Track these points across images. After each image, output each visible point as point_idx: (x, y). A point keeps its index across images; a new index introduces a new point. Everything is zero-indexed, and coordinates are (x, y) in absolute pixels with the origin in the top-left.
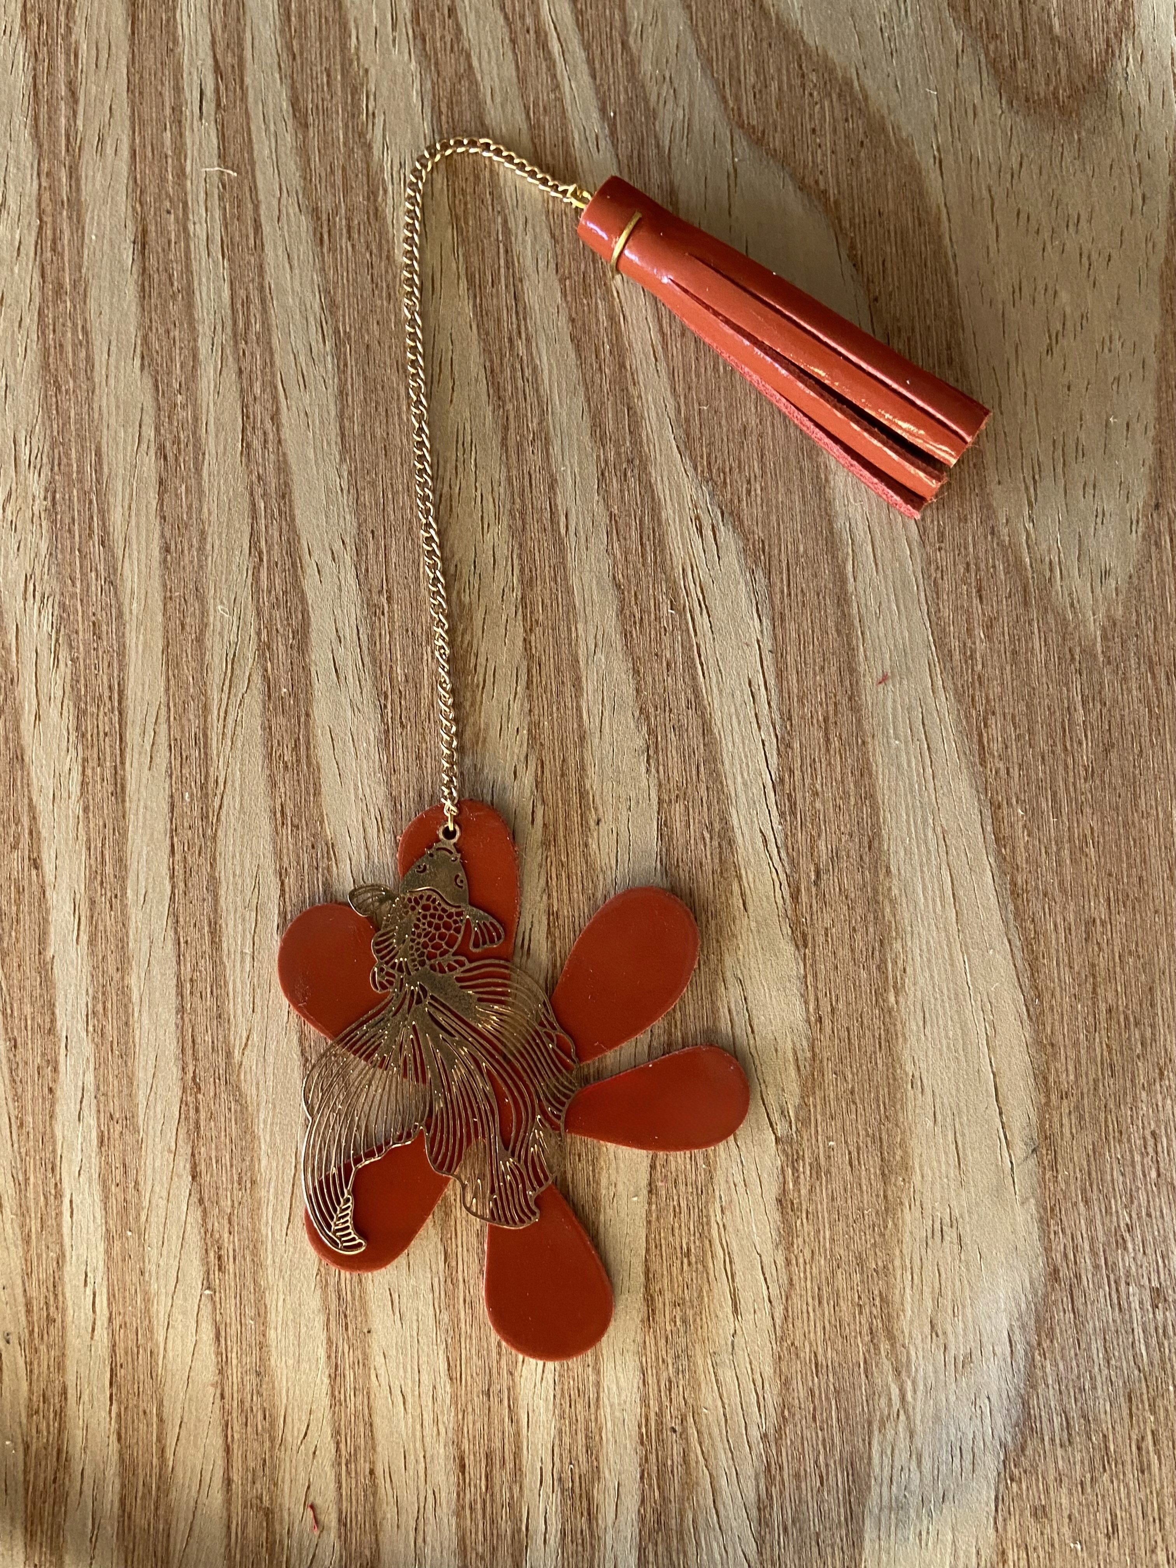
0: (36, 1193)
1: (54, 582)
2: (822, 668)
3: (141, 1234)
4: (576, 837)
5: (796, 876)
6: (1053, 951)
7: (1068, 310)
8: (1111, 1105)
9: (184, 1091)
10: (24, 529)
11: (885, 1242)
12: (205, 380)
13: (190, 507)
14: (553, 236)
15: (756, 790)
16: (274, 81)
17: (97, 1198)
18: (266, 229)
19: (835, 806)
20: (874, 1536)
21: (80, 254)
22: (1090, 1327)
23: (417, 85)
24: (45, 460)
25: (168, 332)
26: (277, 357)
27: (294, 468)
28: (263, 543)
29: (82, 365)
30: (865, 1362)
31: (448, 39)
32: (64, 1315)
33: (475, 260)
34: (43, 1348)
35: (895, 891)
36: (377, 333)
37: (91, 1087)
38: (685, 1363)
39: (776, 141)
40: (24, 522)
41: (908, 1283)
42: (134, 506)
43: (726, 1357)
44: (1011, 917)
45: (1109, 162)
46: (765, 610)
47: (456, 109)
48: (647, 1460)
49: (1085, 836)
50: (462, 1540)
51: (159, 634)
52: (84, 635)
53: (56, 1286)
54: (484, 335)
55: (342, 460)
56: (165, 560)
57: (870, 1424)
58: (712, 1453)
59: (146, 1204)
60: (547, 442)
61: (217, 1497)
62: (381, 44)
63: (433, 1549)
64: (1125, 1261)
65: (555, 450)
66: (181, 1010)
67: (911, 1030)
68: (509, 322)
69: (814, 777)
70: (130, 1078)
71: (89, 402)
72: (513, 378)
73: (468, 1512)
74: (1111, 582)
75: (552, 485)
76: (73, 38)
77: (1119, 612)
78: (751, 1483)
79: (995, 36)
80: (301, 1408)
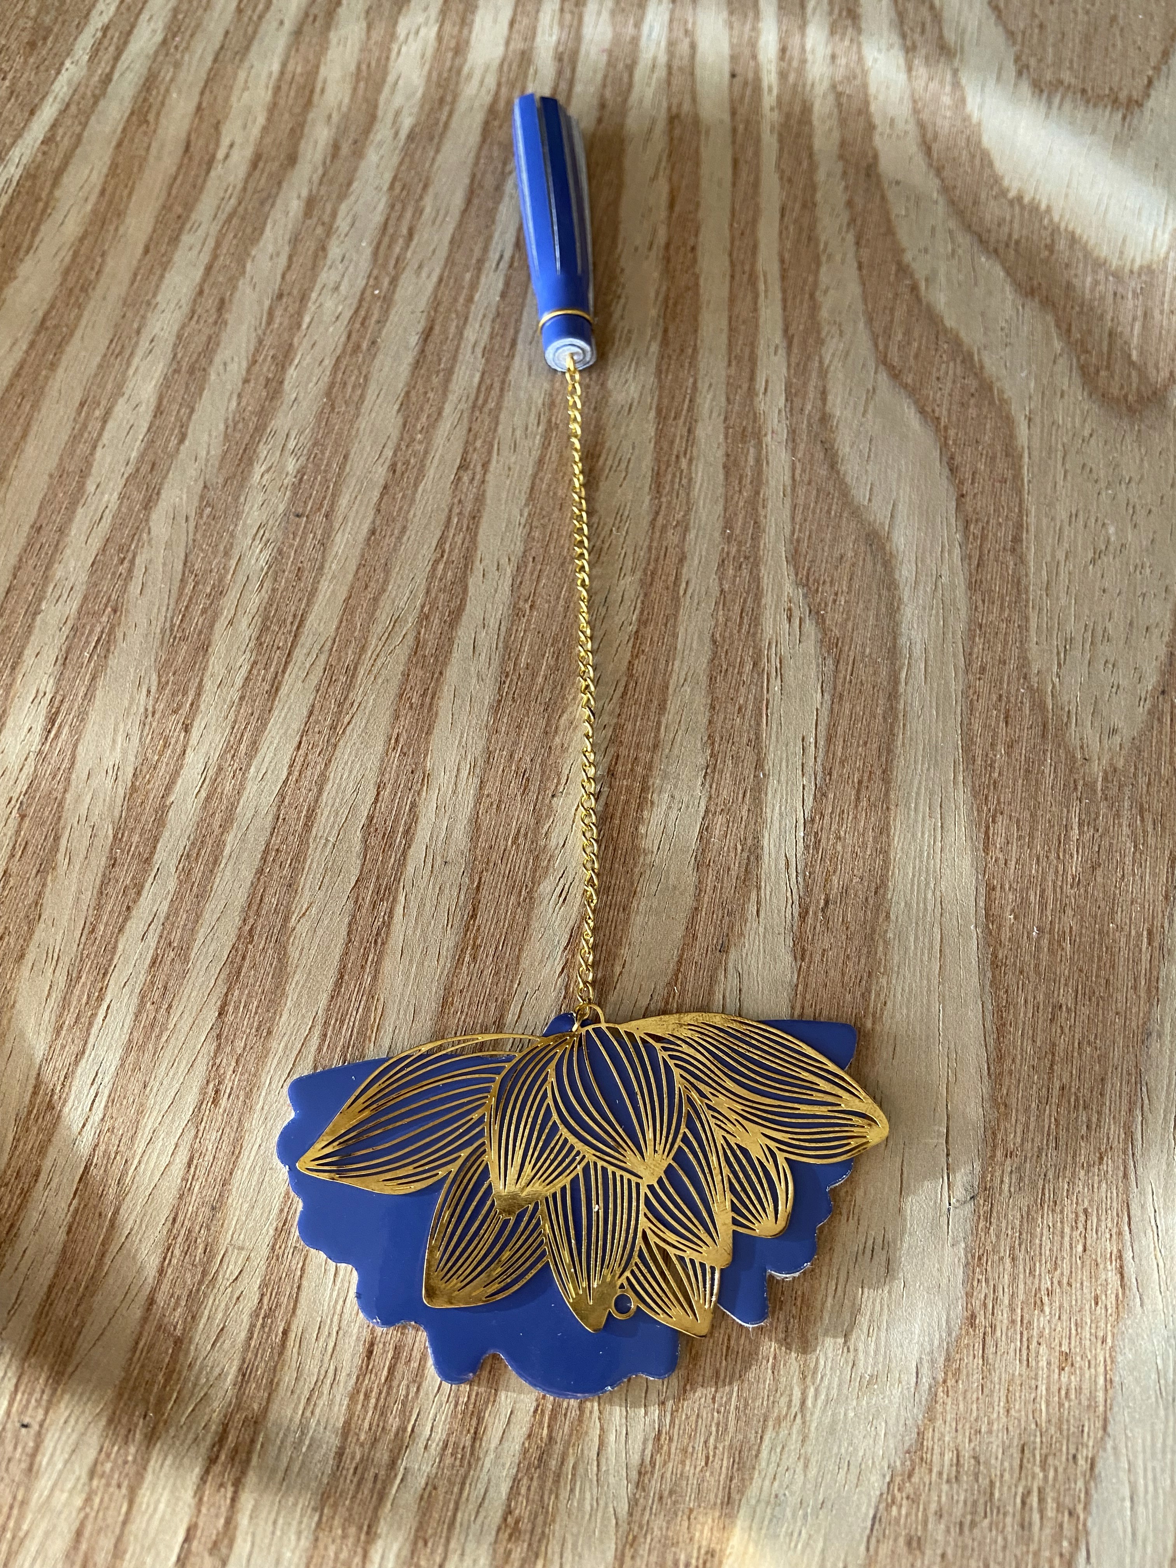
0: (82, 992)
1: (280, 534)
2: (865, 743)
3: (157, 1052)
4: (630, 821)
5: (808, 901)
6: (1020, 1024)
7: (1113, 539)
8: (1051, 1176)
9: (239, 937)
10: (271, 493)
12: (442, 429)
13: (401, 508)
14: (728, 399)
15: (789, 822)
17: (132, 1009)
18: (520, 347)
19: (853, 852)
21: (380, 331)
23: (655, 286)
24: (305, 452)
25: (426, 393)
26: (500, 428)
27: (488, 501)
28: (448, 545)
29: (356, 399)
30: (775, 1358)
31: (686, 264)
32: (63, 1105)
33: (666, 401)
35: (890, 935)
37: (163, 915)
39: (909, 378)
40: (273, 488)
41: (831, 1293)
42: (359, 497)
44: (988, 983)
45: (1159, 449)
46: (828, 687)
47: (679, 307)
49: (1065, 933)
50: (347, 1423)
51: (346, 588)
52: (288, 575)
53: (67, 1077)
54: (658, 448)
55: (526, 505)
56: (370, 538)
57: (766, 1419)
59: (171, 1026)
60: (687, 529)
61: (138, 1311)
63: (319, 1422)
64: (1040, 1320)
65: (691, 535)
66: (260, 871)
67: (881, 1058)
68: (679, 445)
69: (840, 825)
70: (198, 916)
71: (352, 423)
72: (672, 482)
73: (362, 1397)
74: (1117, 739)
75: (682, 560)
76: (422, 203)
77: (1120, 764)
78: (638, 1446)
79: (1087, 352)
80: (240, 1253)
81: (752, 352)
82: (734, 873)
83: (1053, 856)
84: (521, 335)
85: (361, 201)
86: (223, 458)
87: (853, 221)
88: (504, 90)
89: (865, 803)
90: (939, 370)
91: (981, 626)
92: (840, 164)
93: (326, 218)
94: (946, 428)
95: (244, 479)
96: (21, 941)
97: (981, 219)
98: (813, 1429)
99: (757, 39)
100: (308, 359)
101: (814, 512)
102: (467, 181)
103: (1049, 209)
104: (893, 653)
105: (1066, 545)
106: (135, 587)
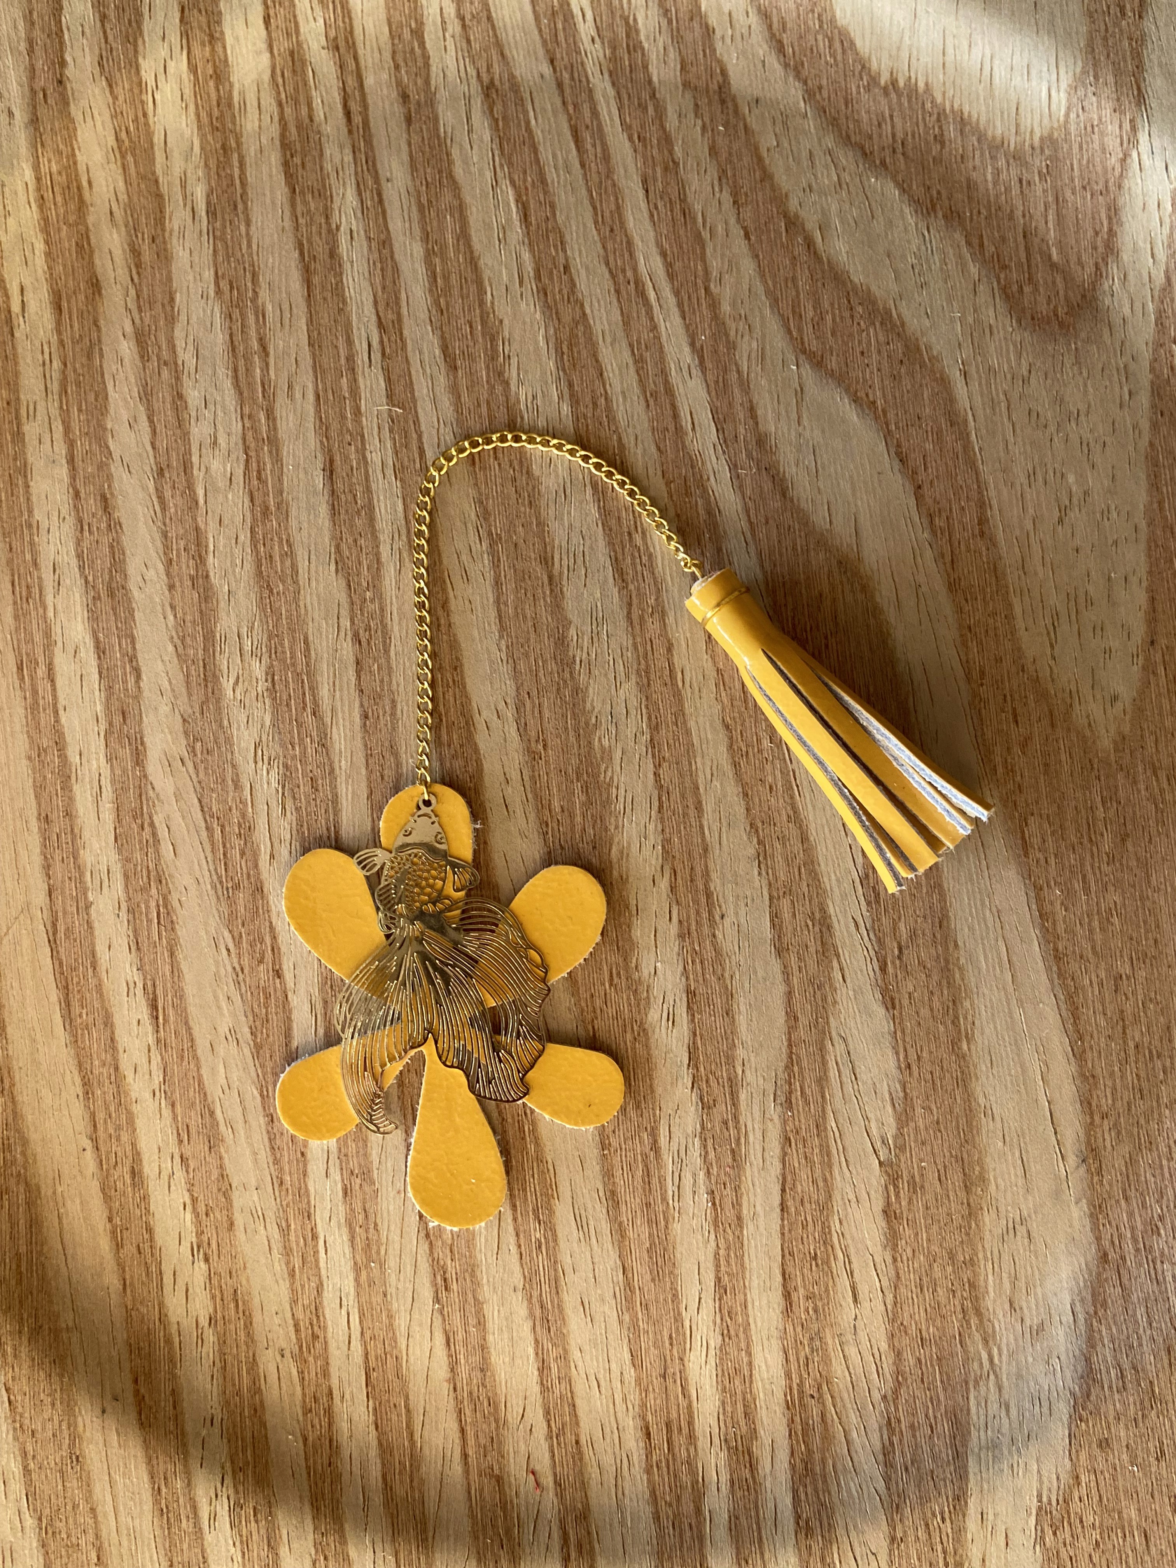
0: (297, 1236)
1: (277, 747)
3: (382, 1265)
4: (706, 930)
5: (883, 952)
6: (1090, 1002)
7: (1074, 489)
8: (1142, 1121)
10: (251, 706)
11: (970, 1240)
12: (387, 578)
13: (382, 681)
14: (659, 449)
15: (847, 886)
16: (428, 333)
17: (345, 1238)
18: (429, 454)
19: (911, 894)
20: (977, 1471)
21: (280, 480)
22: (1134, 1298)
23: (542, 331)
24: (264, 649)
25: (355, 541)
26: (444, 557)
27: (463, 645)
28: (442, 707)
29: (289, 572)
30: (960, 1335)
31: (565, 292)
32: (325, 1332)
34: (311, 1359)
35: (962, 961)
36: (522, 534)
37: (334, 1151)
38: (818, 1343)
39: (833, 363)
40: (251, 700)
41: (990, 1271)
42: (337, 683)
43: (850, 1337)
44: (1055, 976)
45: (1100, 366)
47: (575, 350)
48: (793, 1421)
49: (1110, 909)
50: (653, 1493)
51: (364, 785)
52: (305, 789)
53: (317, 1310)
54: (608, 530)
55: (501, 637)
56: (365, 724)
57: (967, 1383)
58: (844, 1412)
59: (384, 1240)
60: (663, 615)
61: (458, 1468)
62: (512, 298)
63: (631, 1500)
64: (1159, 1244)
65: (670, 620)
67: (981, 1071)
71: (296, 600)
72: (634, 564)
73: (655, 1469)
74: (1119, 705)
75: (670, 650)
76: (260, 301)
77: (1126, 729)
78: (877, 1435)
79: (1005, 267)
80: (517, 1396)
81: (666, 382)
82: (812, 950)
85: (194, 319)
86: (187, 683)
87: (722, 175)
88: (288, 110)
90: (860, 342)
91: (970, 628)
92: (688, 95)
93: (165, 355)
94: (884, 412)
95: (218, 701)
96: (225, 1212)
97: (858, 123)
98: (1004, 1379)
100: (222, 541)
101: (781, 555)
102: (296, 254)
103: (927, 89)
105: (1031, 511)
106: (166, 849)
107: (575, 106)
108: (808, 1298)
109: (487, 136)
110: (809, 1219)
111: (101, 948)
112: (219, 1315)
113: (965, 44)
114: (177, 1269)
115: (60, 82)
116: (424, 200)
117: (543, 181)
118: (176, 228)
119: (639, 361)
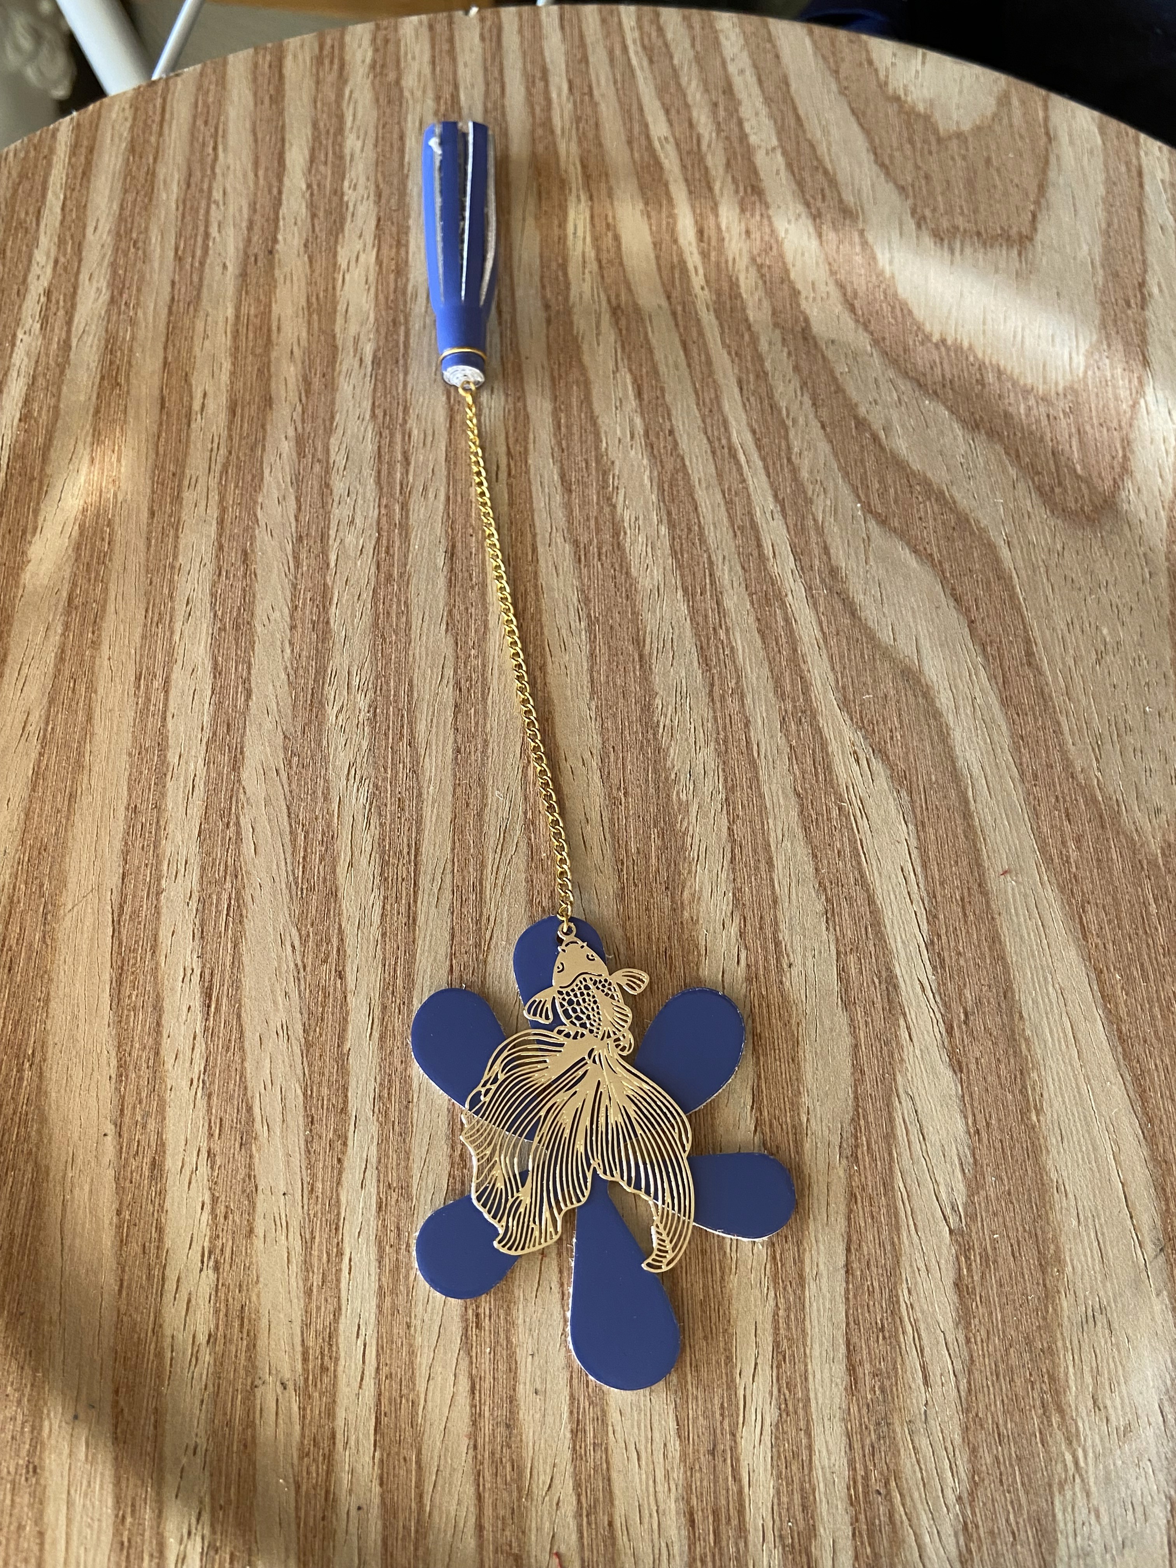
0: (321, 1251)
1: (370, 769)
2: (956, 863)
4: (774, 977)
5: (949, 1016)
6: (1157, 1087)
7: (1108, 639)
9: (452, 1165)
10: (351, 732)
11: (1048, 1325)
13: (477, 723)
14: (743, 568)
15: (913, 948)
16: (549, 464)
17: (373, 1257)
18: (540, 550)
19: (975, 964)
21: (406, 557)
23: (647, 473)
24: (370, 686)
25: (467, 609)
26: (546, 631)
29: (403, 626)
30: (1041, 1433)
31: (669, 449)
32: (336, 1365)
33: (689, 579)
34: (316, 1396)
35: (1028, 1032)
36: (618, 619)
37: (374, 1160)
38: (885, 1429)
39: (895, 522)
40: (351, 726)
41: (1070, 1363)
42: (435, 720)
43: (920, 1426)
44: (1120, 1056)
45: (1123, 551)
46: (909, 818)
47: (675, 490)
48: (857, 1520)
49: (1169, 997)
51: (448, 810)
52: (391, 807)
53: (331, 1337)
54: (695, 625)
55: (592, 698)
56: (456, 758)
57: (1050, 1486)
58: (914, 1514)
60: (742, 695)
61: (471, 1542)
62: (623, 447)
65: (748, 701)
67: (1051, 1144)
68: (713, 618)
69: (957, 941)
70: (408, 1154)
71: (406, 650)
72: (717, 653)
74: (1163, 817)
75: (747, 723)
76: (408, 427)
78: (952, 1540)
79: (1038, 473)
80: (545, 1462)
81: (752, 521)
82: (879, 1006)
83: (1141, 932)
84: (539, 538)
85: (349, 432)
86: (294, 705)
87: (804, 384)
89: (971, 917)
90: (918, 511)
91: (1022, 737)
92: (778, 331)
93: (320, 455)
94: (940, 562)
95: (320, 723)
96: (246, 1216)
97: (915, 364)
98: (1092, 1484)
99: (675, 223)
100: (345, 597)
101: (850, 660)
102: (444, 398)
103: (970, 347)
104: (955, 776)
105: (1072, 652)
106: (248, 848)
107: (685, 328)
108: (875, 1375)
109: (612, 339)
110: (876, 1284)
111: (164, 934)
112: (220, 1333)
113: (1002, 316)
114: (183, 1276)
115: (271, 252)
116: (556, 374)
117: (656, 372)
118: (344, 369)
119: (729, 504)
